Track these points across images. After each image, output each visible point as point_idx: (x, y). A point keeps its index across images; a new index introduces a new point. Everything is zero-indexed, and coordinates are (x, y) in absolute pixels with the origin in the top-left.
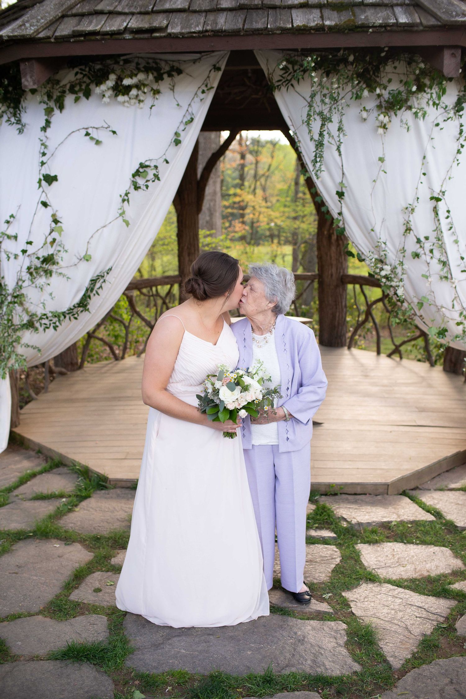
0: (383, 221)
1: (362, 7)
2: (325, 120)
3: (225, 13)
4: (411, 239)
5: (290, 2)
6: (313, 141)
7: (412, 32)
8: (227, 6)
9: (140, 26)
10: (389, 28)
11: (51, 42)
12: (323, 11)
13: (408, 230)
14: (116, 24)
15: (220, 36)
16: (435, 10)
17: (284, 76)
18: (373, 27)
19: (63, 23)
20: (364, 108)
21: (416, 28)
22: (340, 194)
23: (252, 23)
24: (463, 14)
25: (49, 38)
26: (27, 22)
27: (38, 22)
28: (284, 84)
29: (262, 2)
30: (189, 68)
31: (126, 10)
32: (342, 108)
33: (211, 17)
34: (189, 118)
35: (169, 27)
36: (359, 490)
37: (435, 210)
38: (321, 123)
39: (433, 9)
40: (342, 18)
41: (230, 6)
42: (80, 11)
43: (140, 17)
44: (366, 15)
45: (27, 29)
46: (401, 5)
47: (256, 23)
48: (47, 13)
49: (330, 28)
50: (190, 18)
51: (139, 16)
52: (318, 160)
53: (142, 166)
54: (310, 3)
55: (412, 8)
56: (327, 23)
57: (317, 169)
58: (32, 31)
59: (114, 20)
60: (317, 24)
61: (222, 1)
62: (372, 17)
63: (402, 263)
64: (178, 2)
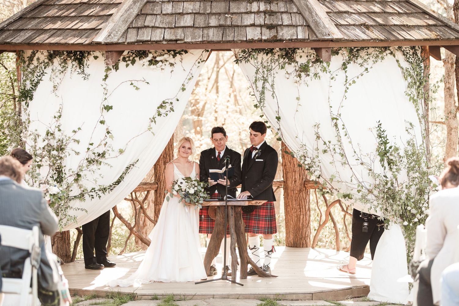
0: (304, 132)
1: (282, 26)
2: (265, 80)
3: (213, 29)
4: (321, 143)
5: (245, 24)
6: (258, 92)
7: (304, 42)
8: (213, 25)
9: (171, 38)
10: (293, 41)
11: (125, 44)
12: (262, 29)
13: (318, 137)
14: (157, 36)
15: (210, 43)
16: (316, 31)
17: (244, 55)
18: (285, 40)
19: (129, 33)
20: (287, 72)
21: (306, 41)
22: (278, 118)
23: (226, 37)
24: (329, 34)
25: (124, 42)
26: (111, 33)
27: (117, 33)
28: (244, 59)
29: (231, 23)
30: (191, 51)
31: (161, 26)
32: (274, 74)
33: (205, 31)
34: (191, 76)
35: (185, 38)
36: (294, 297)
37: (335, 125)
38: (263, 82)
39: (315, 31)
40: (271, 34)
41: (215, 25)
42: (136, 26)
43: (169, 31)
44: (283, 32)
45: (113, 38)
46: (302, 26)
47: (229, 36)
48: (120, 27)
49: (265, 41)
50: (195, 31)
51: (168, 29)
52: (262, 101)
53: (164, 102)
54: (256, 24)
55: (306, 27)
56: (264, 38)
57: (261, 105)
58: (116, 40)
59: (156, 32)
60: (258, 38)
61: (211, 21)
62: (286, 34)
63: (318, 157)
64: (188, 21)
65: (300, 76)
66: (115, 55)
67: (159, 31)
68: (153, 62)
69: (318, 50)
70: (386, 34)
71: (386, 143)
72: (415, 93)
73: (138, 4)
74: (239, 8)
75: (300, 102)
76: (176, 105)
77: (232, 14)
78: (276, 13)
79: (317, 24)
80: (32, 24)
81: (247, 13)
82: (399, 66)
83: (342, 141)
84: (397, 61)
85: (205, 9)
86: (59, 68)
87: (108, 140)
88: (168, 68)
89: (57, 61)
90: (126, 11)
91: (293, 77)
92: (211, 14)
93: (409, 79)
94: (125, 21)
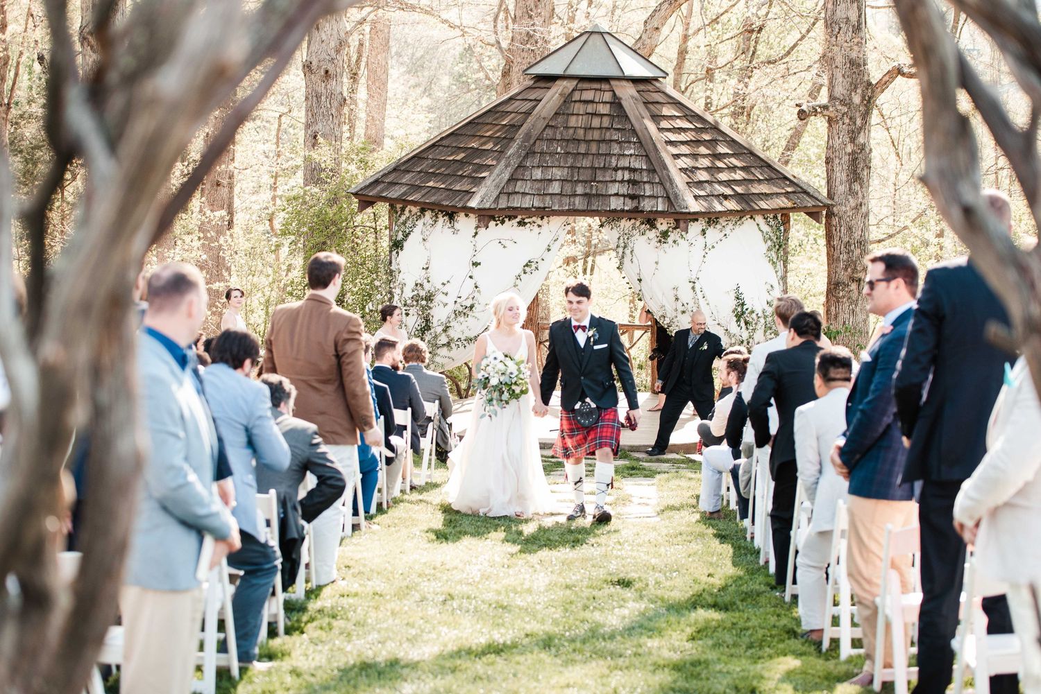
0: (663, 294)
1: (644, 197)
3: (579, 197)
4: (679, 304)
5: (610, 193)
7: (664, 213)
8: (579, 193)
9: (540, 205)
10: (653, 212)
11: (496, 210)
12: (625, 199)
13: (677, 299)
14: (527, 203)
15: (576, 210)
18: (646, 211)
19: (500, 199)
20: (648, 237)
21: (666, 212)
22: (640, 280)
23: (591, 205)
24: (686, 208)
25: (496, 208)
26: (484, 198)
27: (489, 198)
29: (597, 192)
31: (531, 192)
33: (572, 200)
35: (553, 205)
37: (693, 288)
38: (623, 247)
39: (674, 203)
40: (633, 205)
41: (581, 193)
42: (507, 191)
43: (538, 198)
44: (644, 203)
45: (485, 203)
46: (662, 197)
47: (594, 205)
48: (492, 191)
49: (627, 211)
50: (562, 199)
51: (537, 196)
53: (530, 262)
54: (619, 193)
55: (666, 199)
56: (626, 208)
58: (488, 205)
59: (525, 198)
60: (621, 208)
61: (577, 189)
62: (647, 205)
63: (676, 317)
64: (555, 188)
65: (660, 241)
66: (486, 218)
67: (528, 197)
68: (522, 223)
69: (677, 221)
70: (743, 205)
71: (743, 304)
72: (774, 256)
73: (509, 169)
74: (604, 176)
75: (658, 267)
76: (541, 265)
77: (598, 182)
78: (639, 182)
79: (676, 196)
80: (407, 178)
81: (611, 181)
82: (759, 229)
83: (700, 303)
84: (758, 225)
85: (572, 176)
86: (431, 222)
87: (476, 294)
88: (536, 229)
89: (428, 214)
90: (498, 175)
91: (654, 242)
92: (578, 181)
93: (769, 243)
94: (497, 186)
